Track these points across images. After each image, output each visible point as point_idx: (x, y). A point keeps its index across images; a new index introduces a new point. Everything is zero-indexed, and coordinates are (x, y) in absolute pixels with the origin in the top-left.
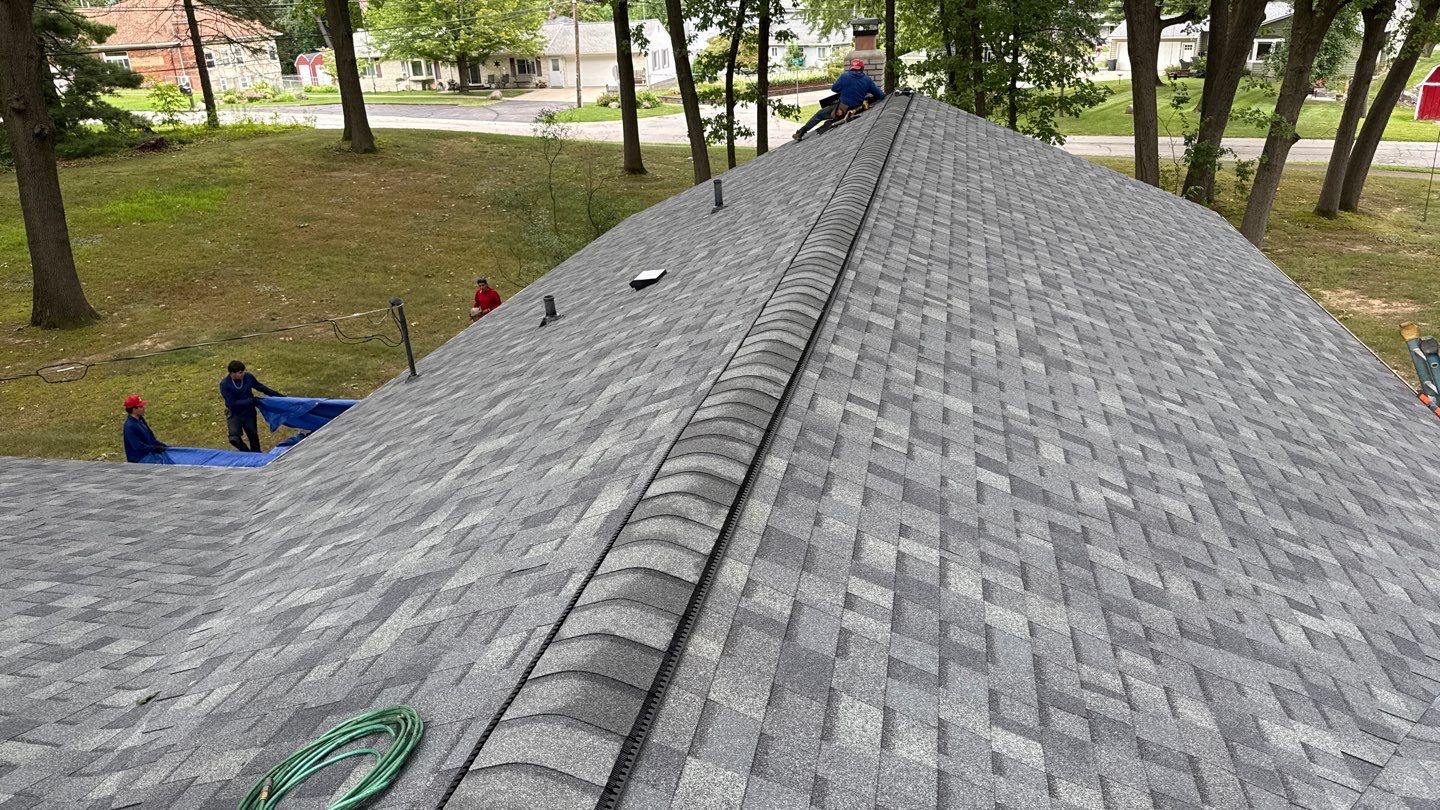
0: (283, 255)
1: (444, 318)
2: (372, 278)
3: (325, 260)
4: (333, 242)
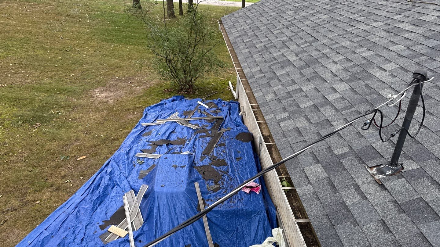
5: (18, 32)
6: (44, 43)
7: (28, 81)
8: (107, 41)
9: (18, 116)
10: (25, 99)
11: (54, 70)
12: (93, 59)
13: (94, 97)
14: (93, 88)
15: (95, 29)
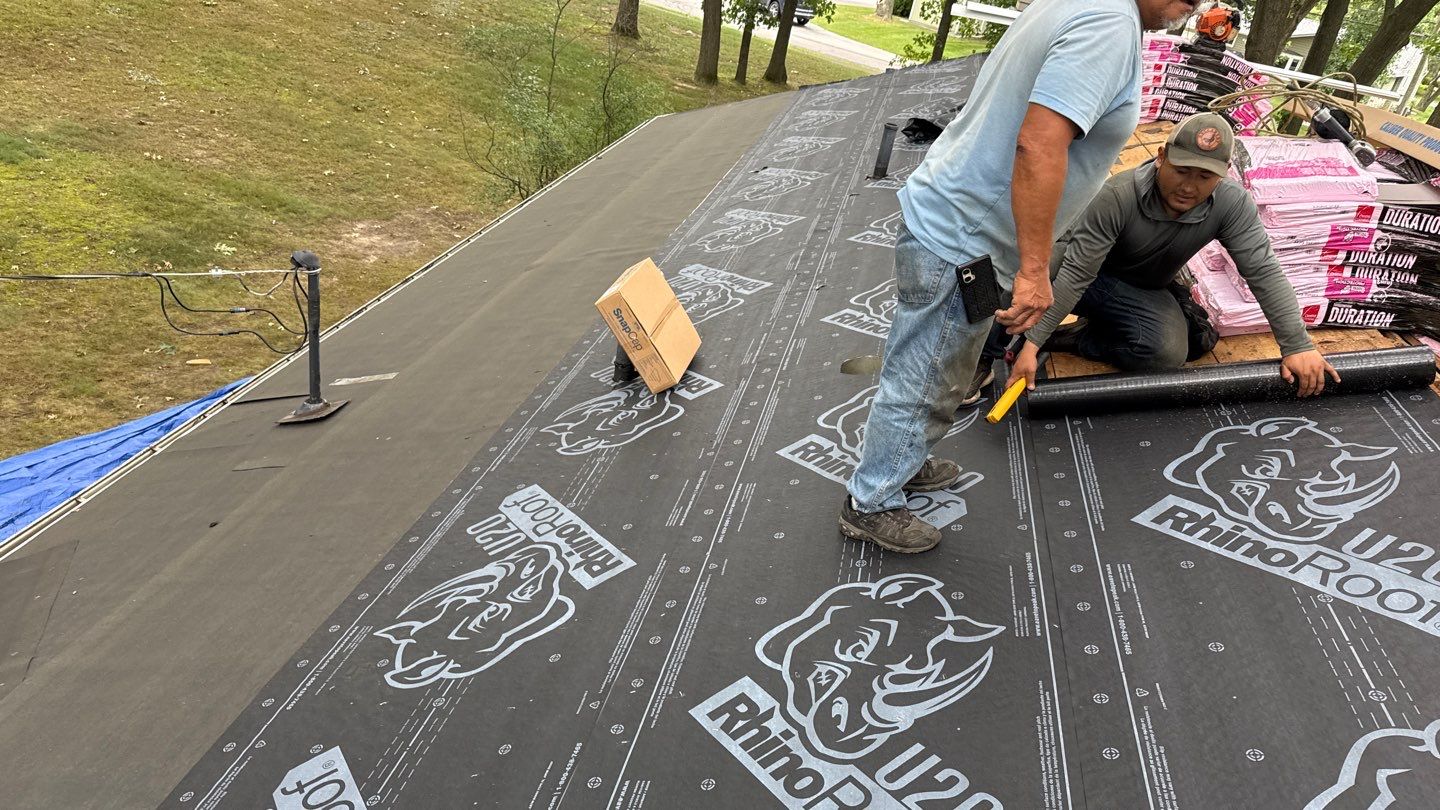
0: (175, 36)
1: (368, 172)
2: (286, 96)
3: (229, 55)
4: (243, 35)
5: (268, 33)
6: (312, 76)
7: (216, 161)
8: (477, 107)
9: (138, 236)
10: (180, 202)
11: (292, 151)
12: (408, 145)
13: (340, 239)
14: (354, 219)
15: (468, 69)
